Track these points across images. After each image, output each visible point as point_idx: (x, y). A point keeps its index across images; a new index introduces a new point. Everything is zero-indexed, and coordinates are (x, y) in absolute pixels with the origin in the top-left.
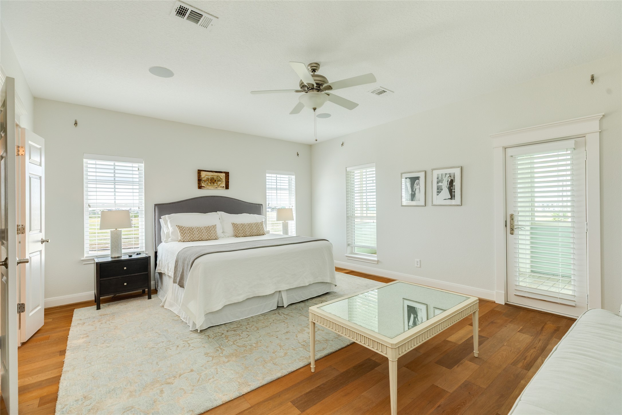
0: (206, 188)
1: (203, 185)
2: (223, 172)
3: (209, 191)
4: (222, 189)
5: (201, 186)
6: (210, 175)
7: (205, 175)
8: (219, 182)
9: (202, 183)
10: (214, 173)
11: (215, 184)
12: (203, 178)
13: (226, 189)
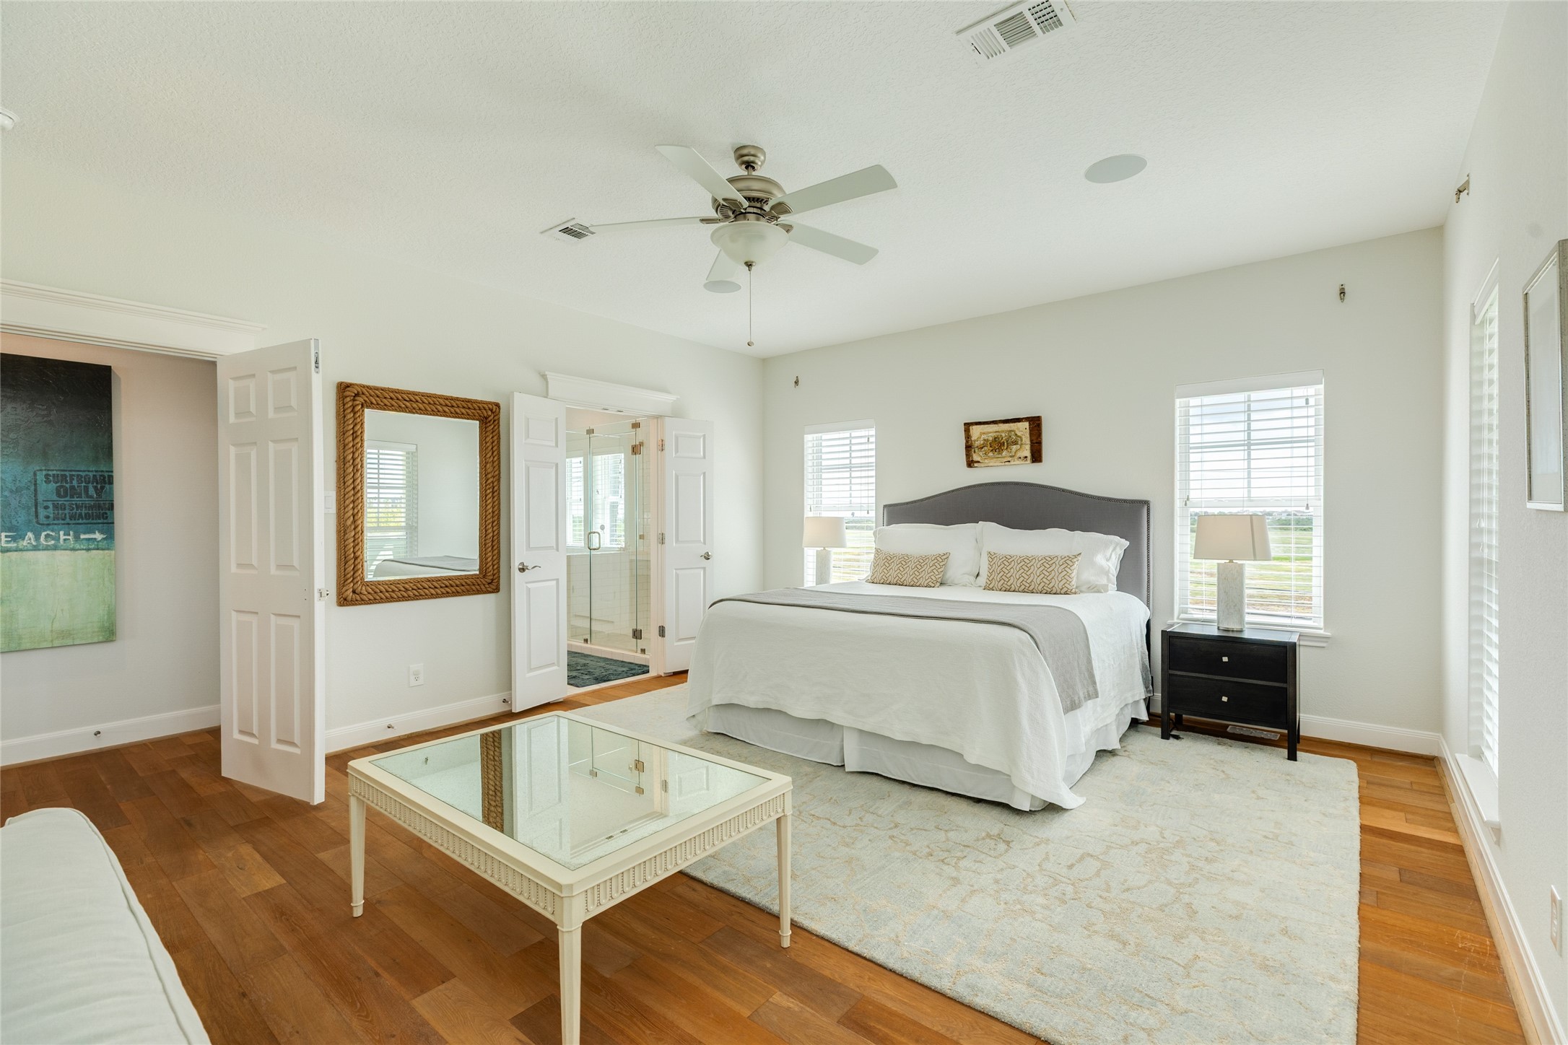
0: (982, 465)
1: (976, 458)
2: (1023, 418)
3: (994, 472)
4: (1023, 462)
5: (972, 461)
6: (990, 433)
7: (979, 434)
8: (1015, 446)
9: (975, 452)
10: (1001, 425)
11: (1004, 454)
12: (975, 441)
13: (1033, 462)
